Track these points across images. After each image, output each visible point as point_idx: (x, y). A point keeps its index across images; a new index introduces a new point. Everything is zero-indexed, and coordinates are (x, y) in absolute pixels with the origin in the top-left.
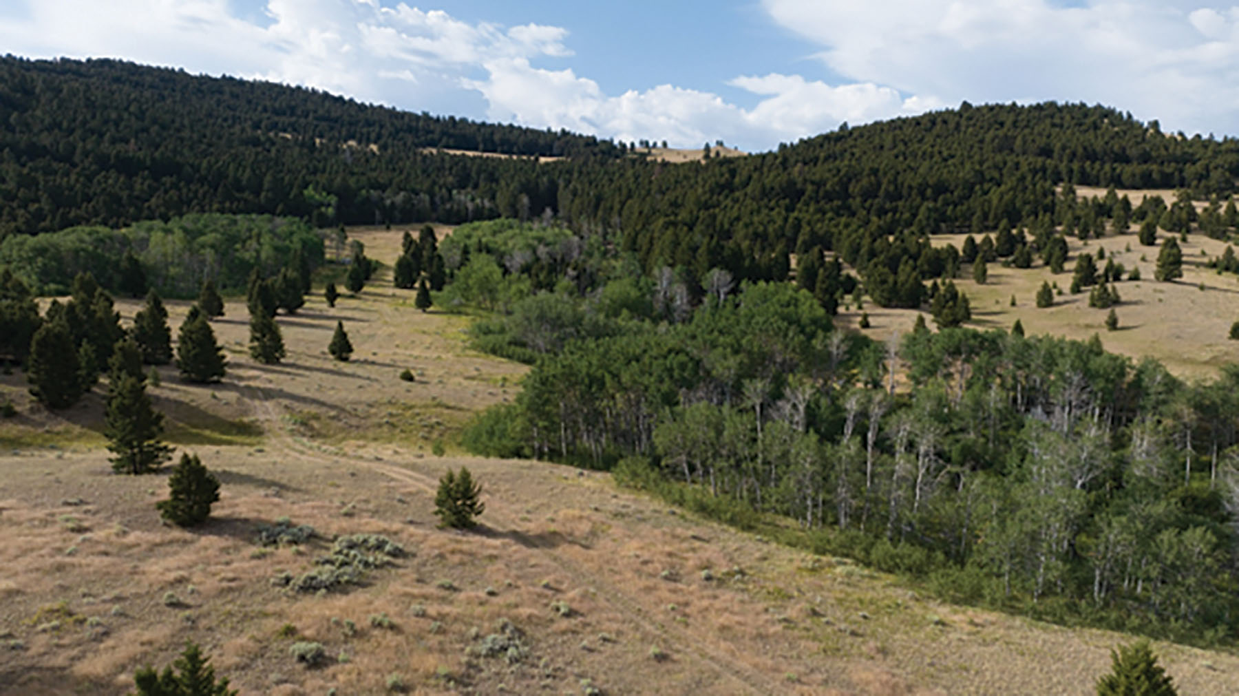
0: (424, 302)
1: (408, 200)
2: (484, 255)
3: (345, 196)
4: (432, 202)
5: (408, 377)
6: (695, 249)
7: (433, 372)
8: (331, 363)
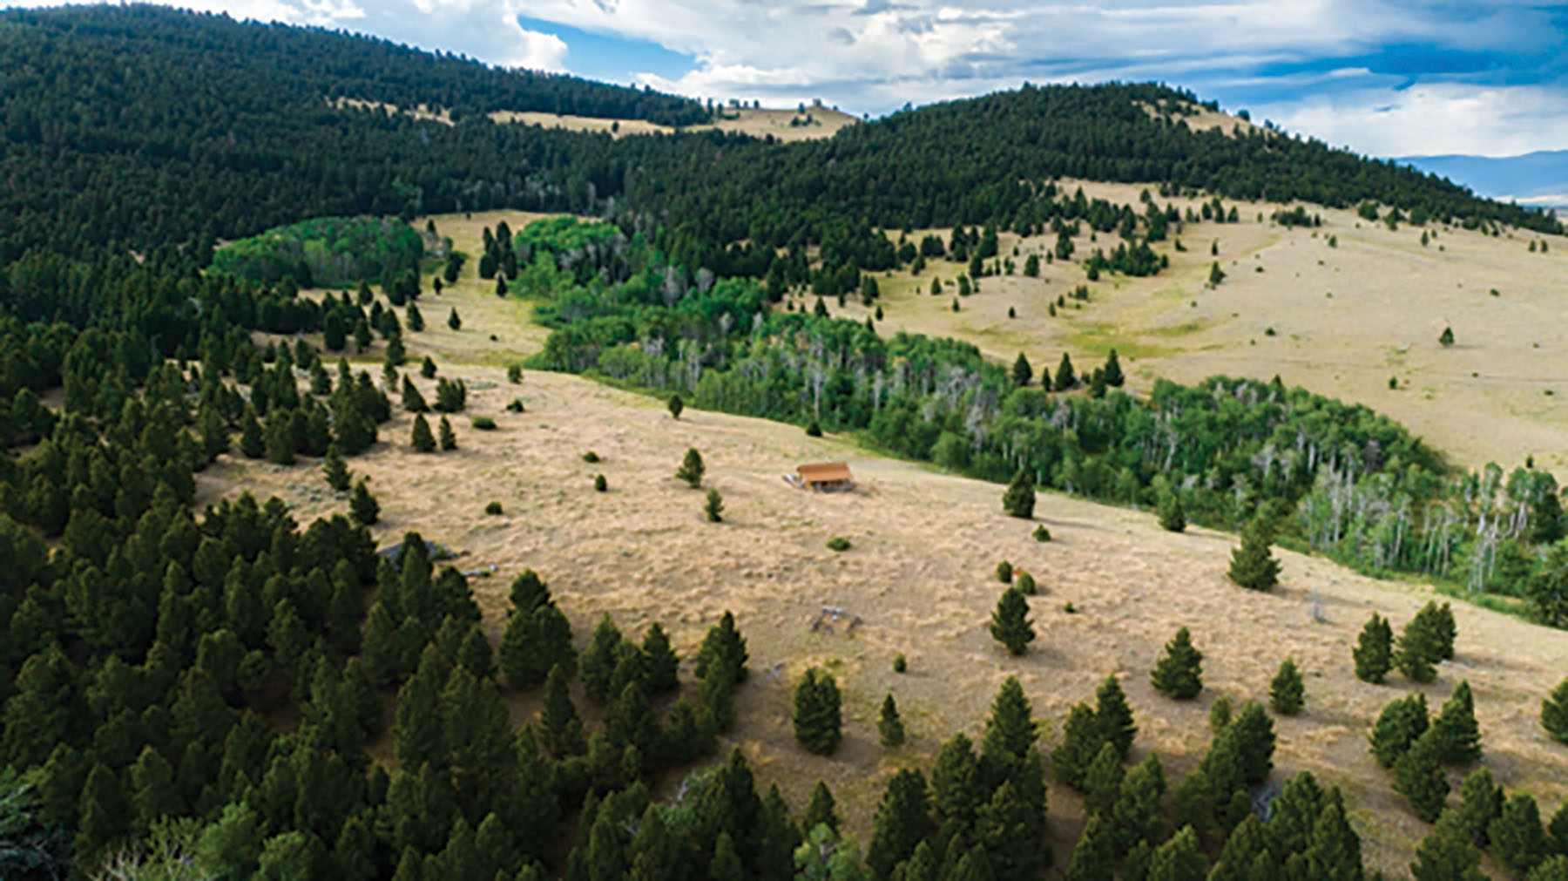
0: (502, 291)
1: (484, 190)
2: (547, 253)
3: (429, 189)
4: (507, 191)
5: (494, 338)
6: (692, 253)
7: (509, 336)
8: (449, 330)
